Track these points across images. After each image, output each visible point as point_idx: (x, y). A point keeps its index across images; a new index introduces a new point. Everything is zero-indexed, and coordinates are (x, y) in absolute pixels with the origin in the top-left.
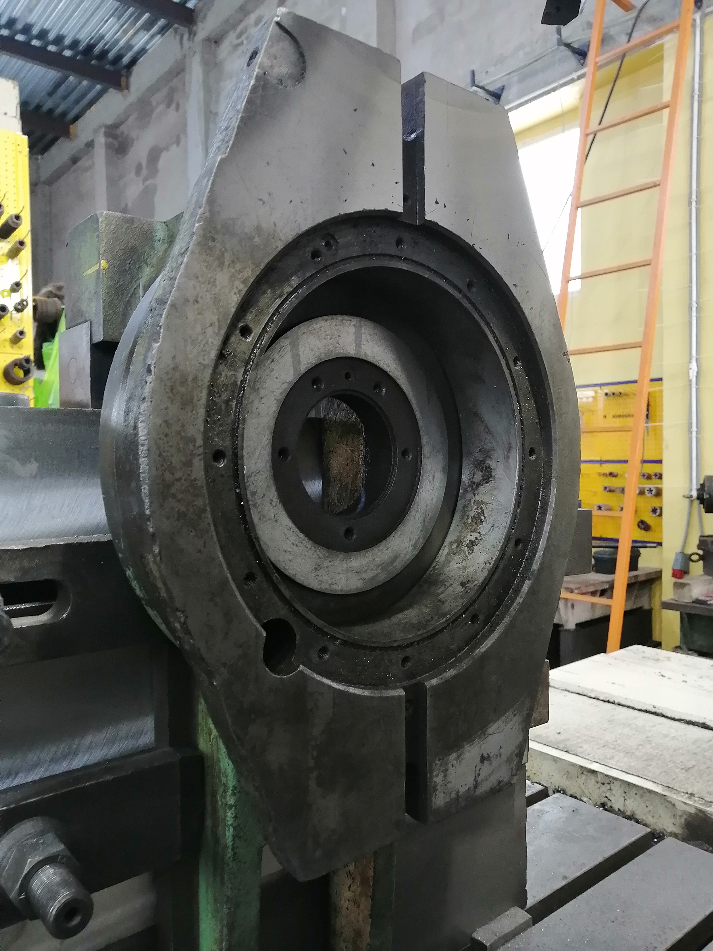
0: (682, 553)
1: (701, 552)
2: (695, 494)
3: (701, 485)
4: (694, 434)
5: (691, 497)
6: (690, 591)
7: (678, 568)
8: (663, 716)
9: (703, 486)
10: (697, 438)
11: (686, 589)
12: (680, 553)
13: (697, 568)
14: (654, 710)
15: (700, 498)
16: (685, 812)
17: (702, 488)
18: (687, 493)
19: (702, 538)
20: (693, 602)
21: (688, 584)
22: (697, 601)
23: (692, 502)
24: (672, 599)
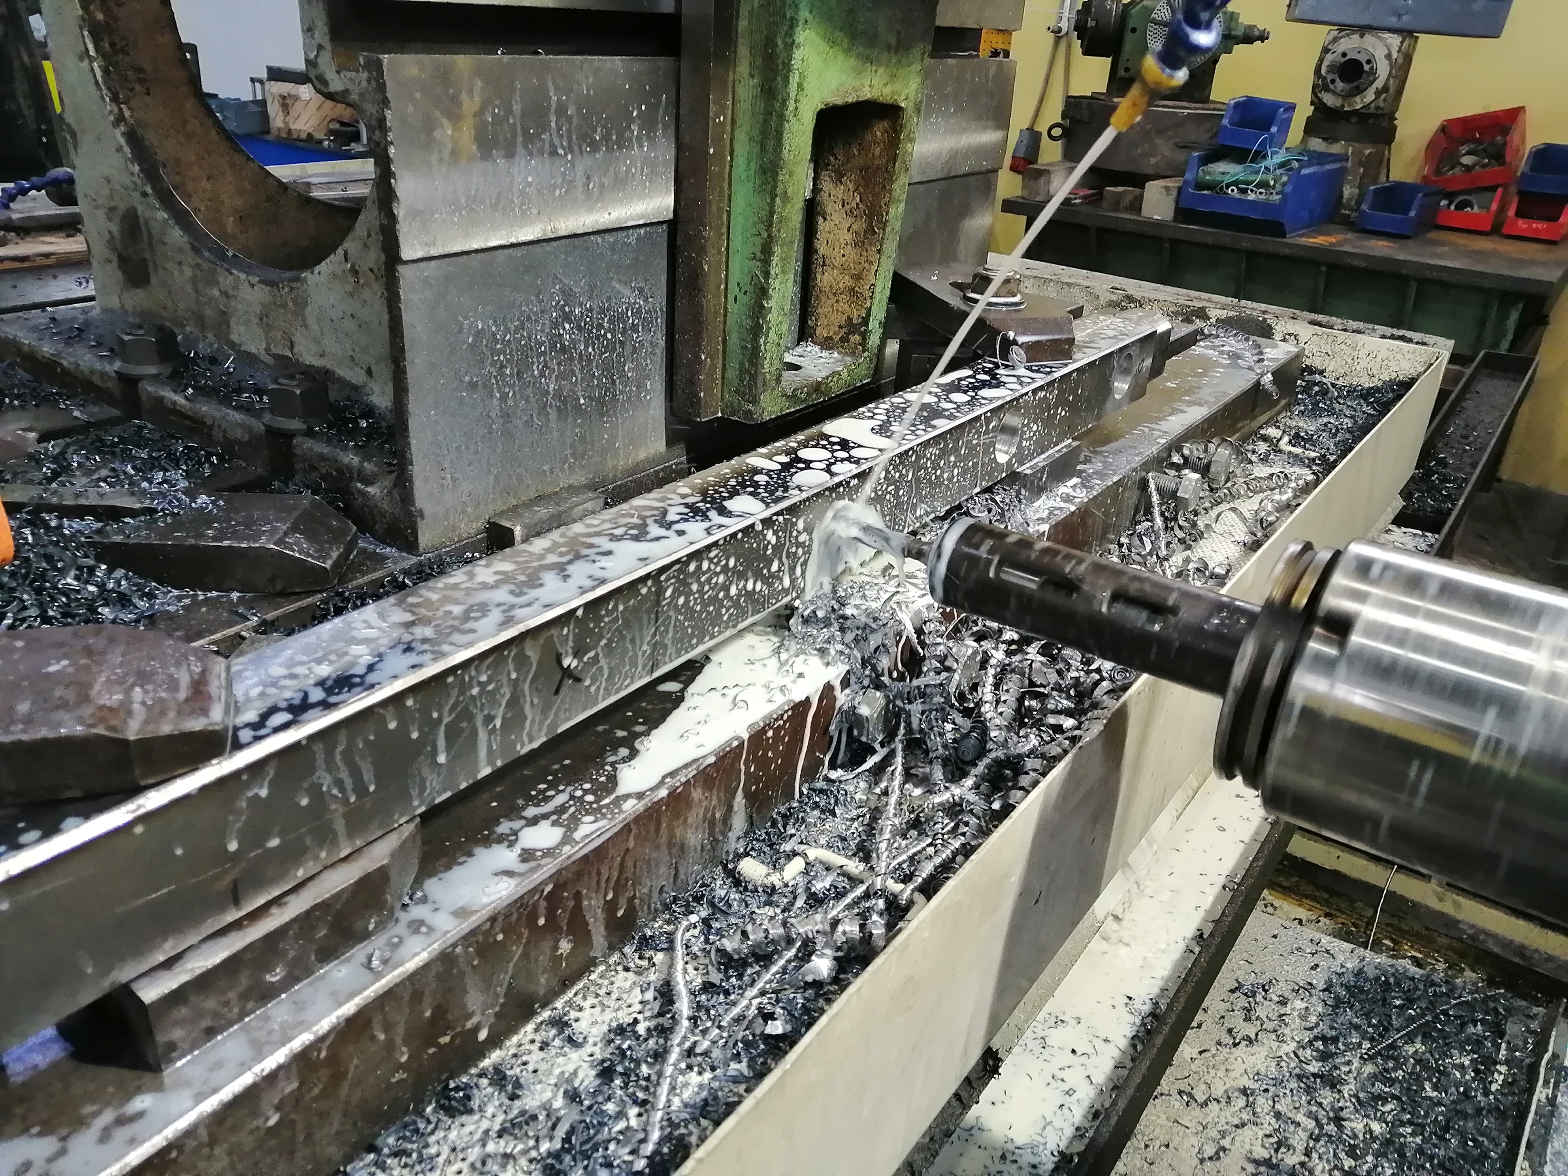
0: (1030, 129)
1: (1066, 122)
2: (1069, 22)
5: (1060, 30)
6: (1048, 183)
7: (1023, 154)
11: (1042, 181)
12: (1027, 130)
15: (1080, 28)
18: (1051, 26)
19: (1068, 102)
21: (1048, 172)
23: (1058, 40)
24: (1017, 196)
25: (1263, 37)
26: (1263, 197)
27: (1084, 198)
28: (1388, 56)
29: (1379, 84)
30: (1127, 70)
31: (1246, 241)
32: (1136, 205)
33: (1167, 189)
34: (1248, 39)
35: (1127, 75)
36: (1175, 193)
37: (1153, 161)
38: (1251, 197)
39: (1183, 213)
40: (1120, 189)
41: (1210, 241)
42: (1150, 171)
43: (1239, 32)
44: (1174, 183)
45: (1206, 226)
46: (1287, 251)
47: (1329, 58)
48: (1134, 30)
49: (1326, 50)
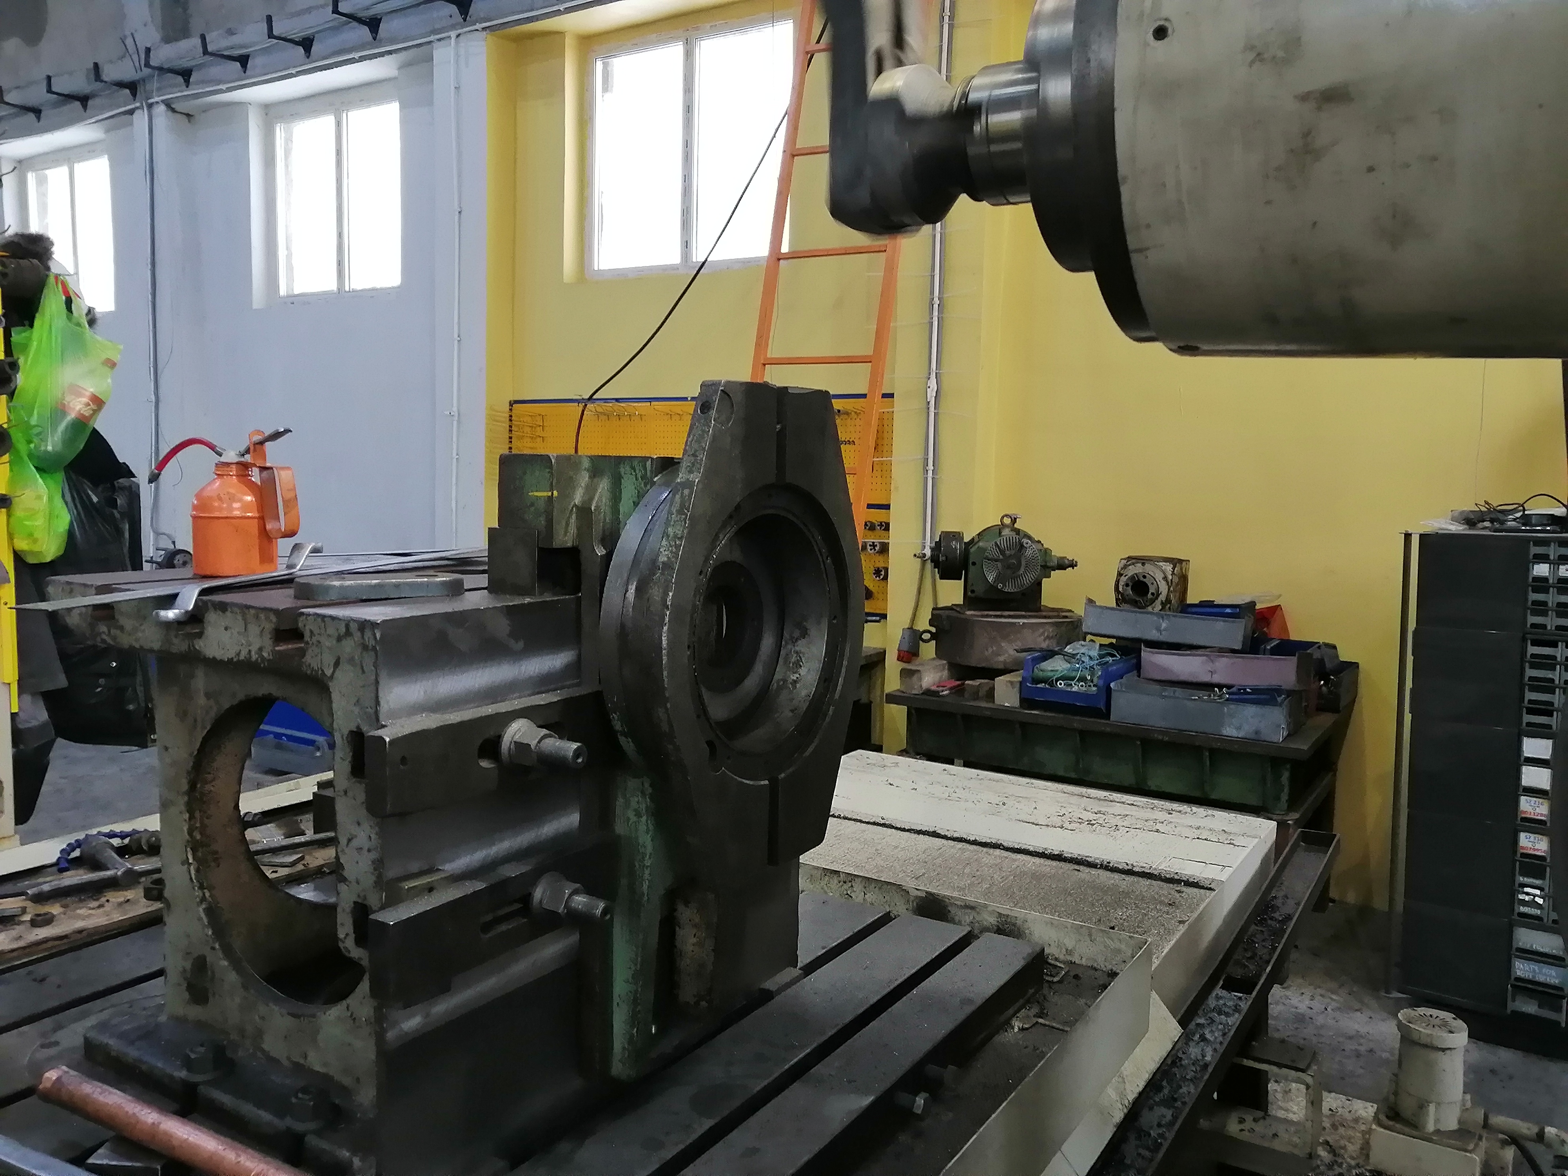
0: (911, 628)
1: (933, 630)
2: (928, 552)
3: (936, 542)
4: (930, 473)
5: (924, 555)
6: (920, 679)
7: (905, 648)
8: (891, 827)
9: (938, 544)
10: (933, 478)
11: (915, 678)
12: (908, 628)
13: (928, 650)
14: (882, 822)
15: (935, 560)
16: (916, 897)
17: (937, 548)
18: (918, 552)
19: (936, 612)
20: (922, 694)
21: (919, 671)
22: (928, 692)
23: (924, 563)
24: (898, 690)
25: (1073, 565)
26: (1084, 689)
27: (951, 689)
28: (1165, 578)
29: (1163, 597)
30: (973, 591)
31: (1078, 722)
32: (990, 695)
33: (1012, 683)
34: (1064, 565)
35: (973, 595)
36: (1018, 685)
37: (1001, 659)
38: (1075, 689)
39: (1027, 702)
40: (977, 682)
41: (1049, 722)
42: (1001, 666)
43: (1055, 563)
44: (1016, 677)
45: (1045, 711)
46: (1108, 729)
47: (1123, 580)
48: (974, 564)
49: (1120, 575)
